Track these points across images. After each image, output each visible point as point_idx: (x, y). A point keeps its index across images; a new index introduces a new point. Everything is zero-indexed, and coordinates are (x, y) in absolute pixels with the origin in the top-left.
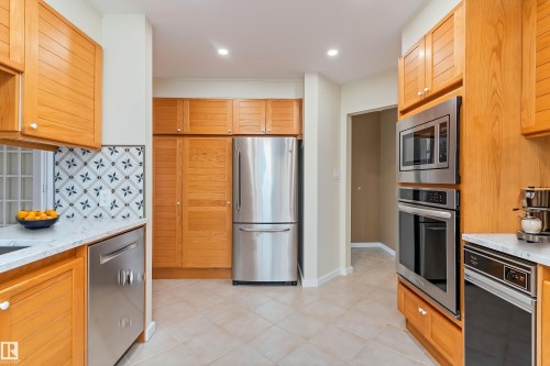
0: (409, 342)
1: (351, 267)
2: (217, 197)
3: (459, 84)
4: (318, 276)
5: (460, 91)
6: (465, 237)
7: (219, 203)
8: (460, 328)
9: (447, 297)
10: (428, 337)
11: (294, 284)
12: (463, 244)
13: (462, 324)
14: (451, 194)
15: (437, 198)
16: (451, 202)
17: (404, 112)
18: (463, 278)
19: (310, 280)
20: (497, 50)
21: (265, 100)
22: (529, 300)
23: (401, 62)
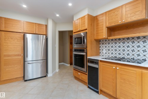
0: (76, 81)
1: (59, 69)
2: (17, 53)
3: (86, 29)
4: (52, 73)
5: (87, 31)
6: (88, 57)
7: (18, 55)
8: (87, 75)
9: (85, 70)
10: (80, 78)
11: (45, 76)
12: (87, 59)
13: (87, 74)
14: (85, 50)
15: (82, 51)
16: (85, 51)
17: (74, 33)
18: (87, 65)
19: (50, 74)
20: (91, 25)
21: (36, 23)
22: (98, 66)
23: (74, 22)
